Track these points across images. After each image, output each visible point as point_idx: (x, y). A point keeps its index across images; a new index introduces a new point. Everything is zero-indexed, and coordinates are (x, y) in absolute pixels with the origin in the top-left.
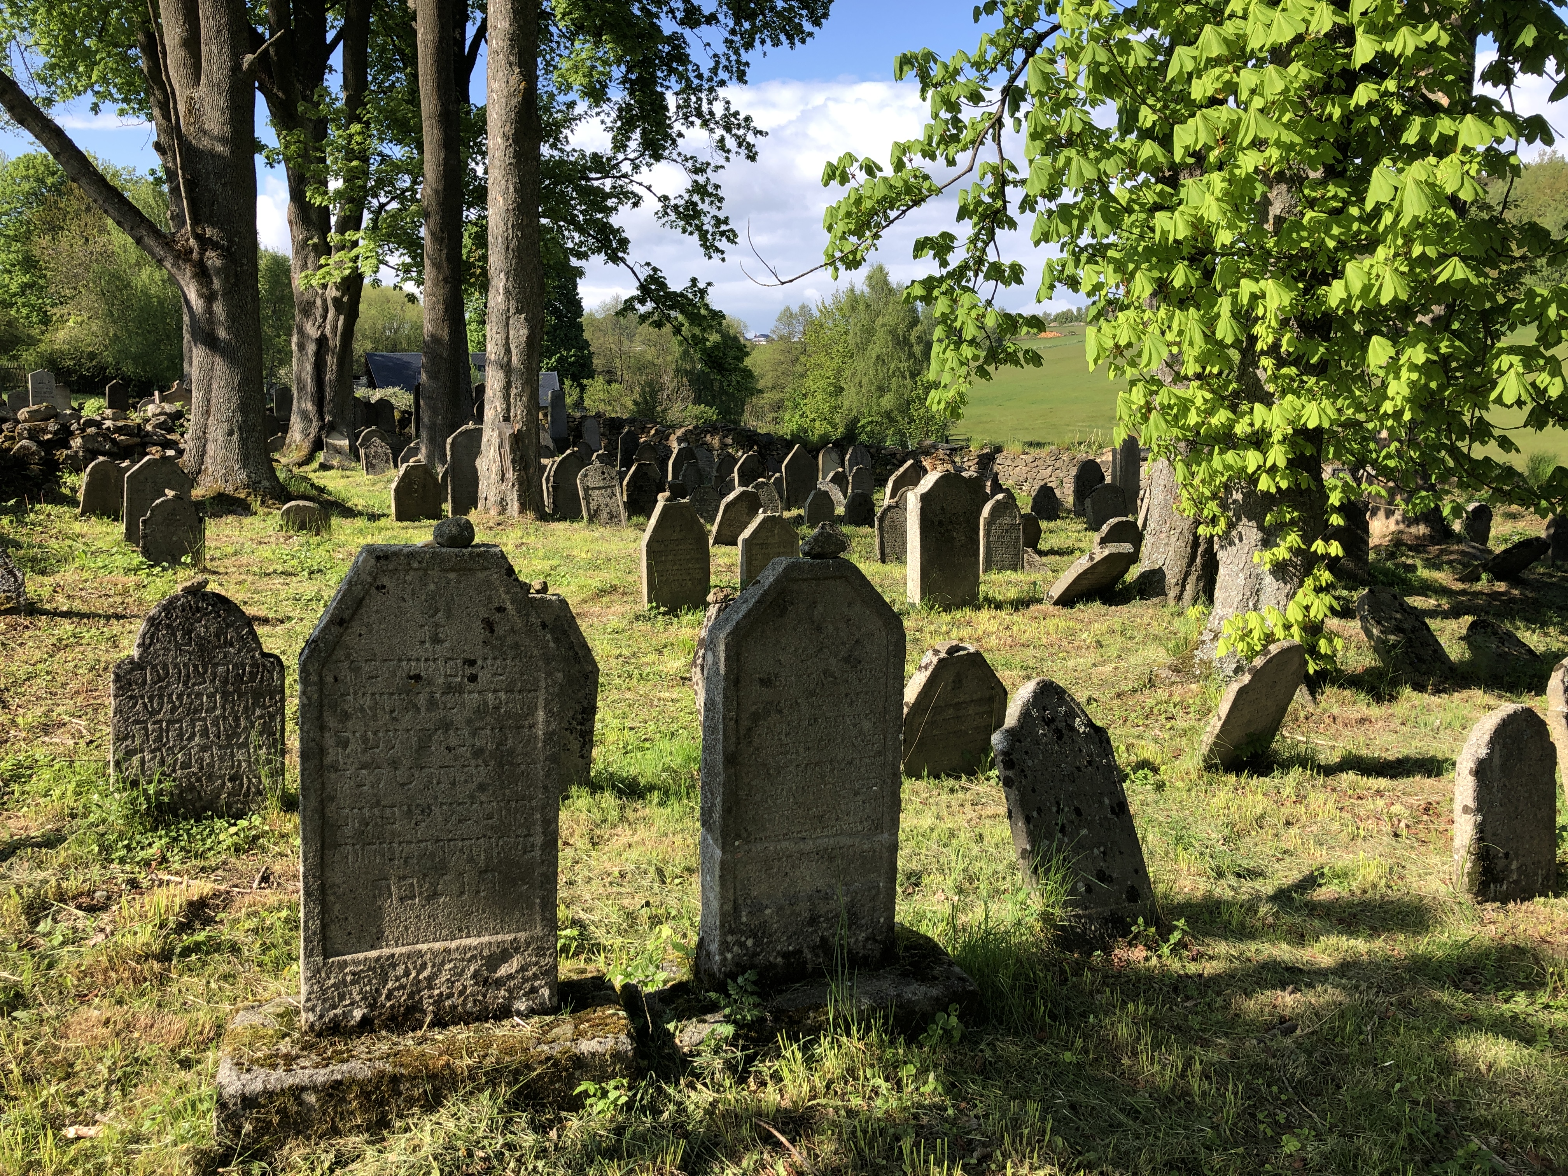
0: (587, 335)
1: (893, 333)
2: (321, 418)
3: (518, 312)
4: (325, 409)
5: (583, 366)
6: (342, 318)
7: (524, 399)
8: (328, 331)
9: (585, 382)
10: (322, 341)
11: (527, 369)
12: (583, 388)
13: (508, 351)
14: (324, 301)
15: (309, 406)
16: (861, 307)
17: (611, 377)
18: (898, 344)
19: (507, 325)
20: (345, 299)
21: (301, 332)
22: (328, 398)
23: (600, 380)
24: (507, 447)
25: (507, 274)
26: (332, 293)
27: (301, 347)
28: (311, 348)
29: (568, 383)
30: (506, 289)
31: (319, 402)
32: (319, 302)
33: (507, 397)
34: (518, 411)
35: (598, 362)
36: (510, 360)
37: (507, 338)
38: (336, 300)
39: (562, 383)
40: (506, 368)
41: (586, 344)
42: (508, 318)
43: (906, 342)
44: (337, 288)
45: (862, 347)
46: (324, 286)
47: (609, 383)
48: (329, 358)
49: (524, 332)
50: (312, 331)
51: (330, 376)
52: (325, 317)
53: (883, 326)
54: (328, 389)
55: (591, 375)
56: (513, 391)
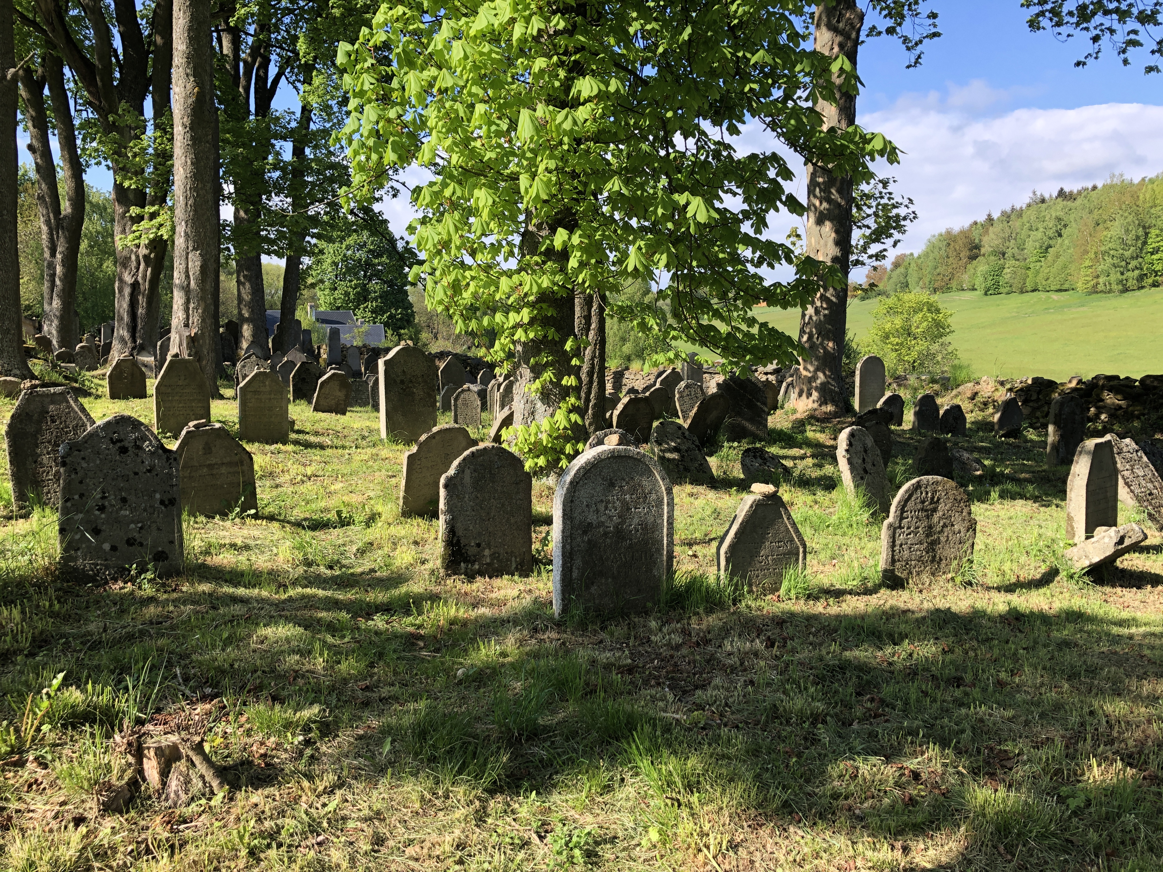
2: (135, 341)
3: (195, 249)
4: (138, 335)
6: (150, 269)
7: (200, 311)
8: (140, 279)
10: (135, 286)
11: (201, 290)
13: (188, 277)
14: (137, 257)
15: (126, 334)
19: (187, 258)
20: (152, 256)
21: (121, 280)
22: (139, 327)
24: (185, 345)
25: (186, 222)
26: (143, 251)
27: (121, 290)
28: (127, 291)
30: (186, 234)
31: (133, 329)
32: (133, 257)
33: (187, 310)
34: (195, 319)
36: (189, 283)
37: (187, 267)
38: (146, 257)
40: (186, 290)
41: (411, 306)
42: (187, 254)
44: (146, 248)
46: (138, 246)
48: (140, 298)
49: (198, 263)
50: (128, 279)
51: (141, 311)
52: (138, 269)
54: (139, 321)
56: (192, 306)
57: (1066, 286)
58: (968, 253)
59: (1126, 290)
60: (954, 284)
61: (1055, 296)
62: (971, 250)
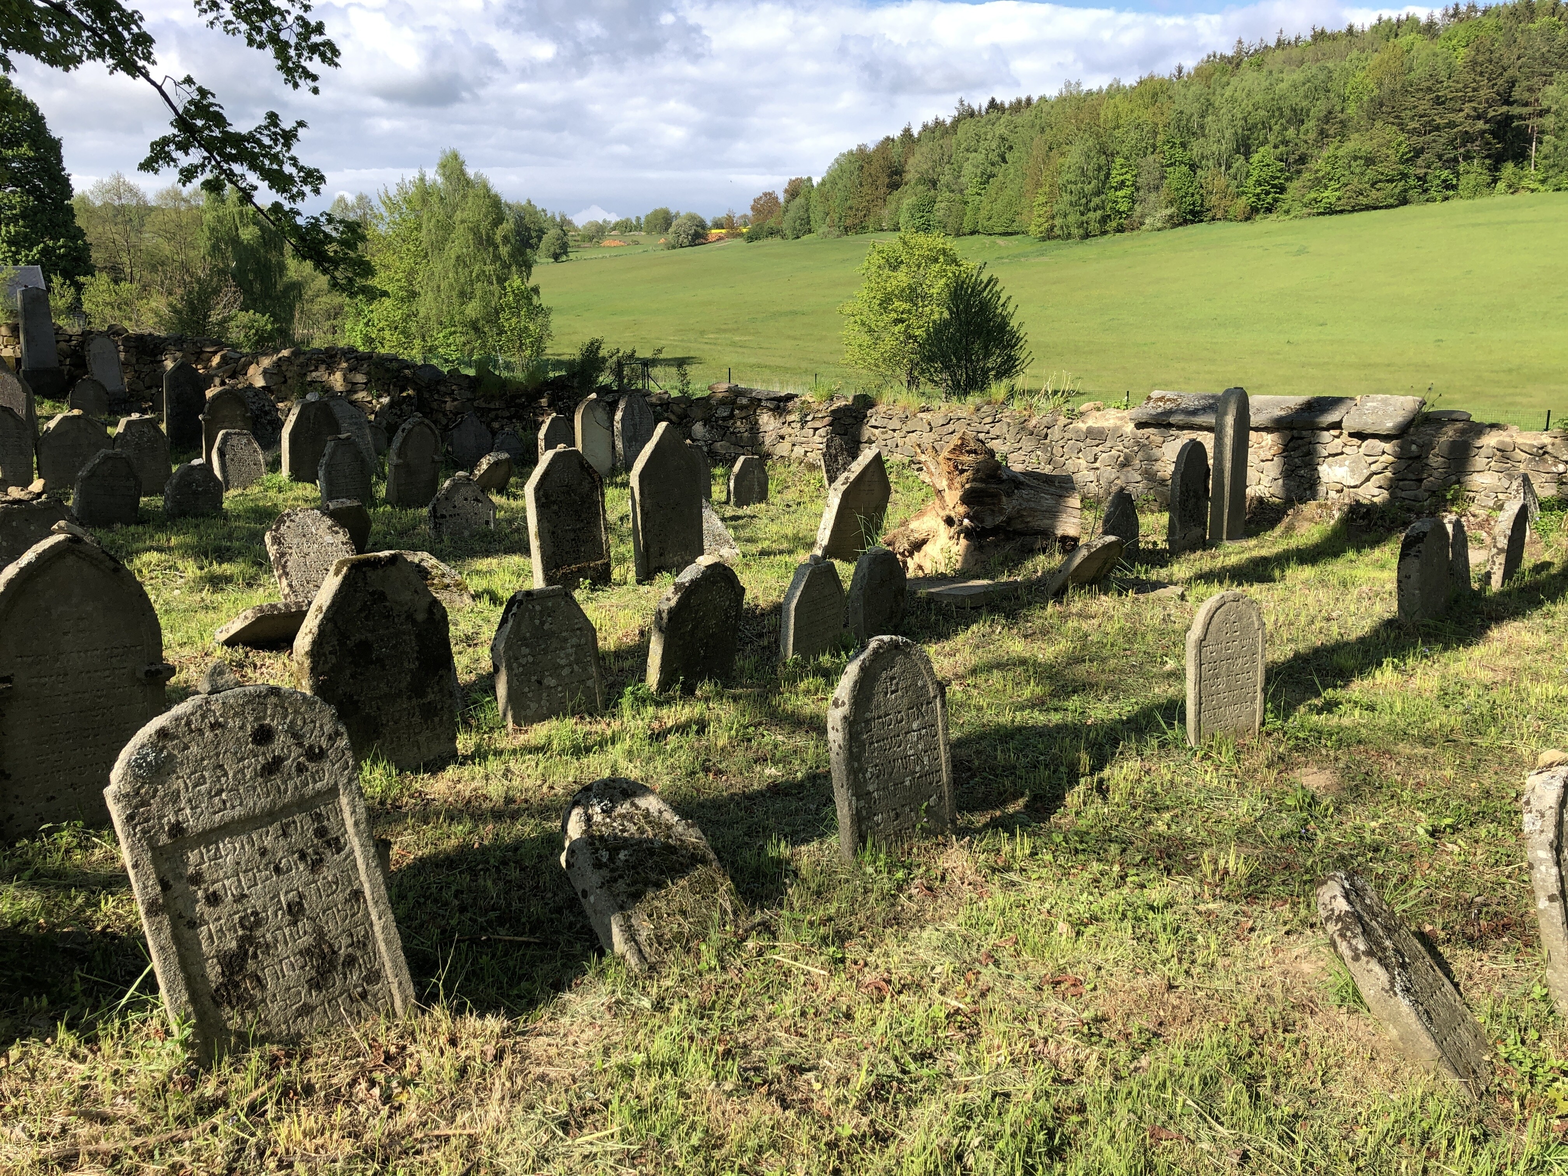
0: (79, 222)
1: (475, 231)
5: (77, 259)
9: (82, 279)
12: (79, 287)
16: (434, 200)
17: (117, 275)
18: (481, 243)
23: (103, 280)
29: (57, 280)
35: (97, 256)
39: (48, 280)
43: (490, 241)
45: (439, 246)
47: (116, 281)
53: (462, 222)
55: (90, 271)
57: (1015, 227)
58: (887, 181)
59: (1087, 236)
60: (870, 222)
61: (1001, 241)
62: (890, 176)
